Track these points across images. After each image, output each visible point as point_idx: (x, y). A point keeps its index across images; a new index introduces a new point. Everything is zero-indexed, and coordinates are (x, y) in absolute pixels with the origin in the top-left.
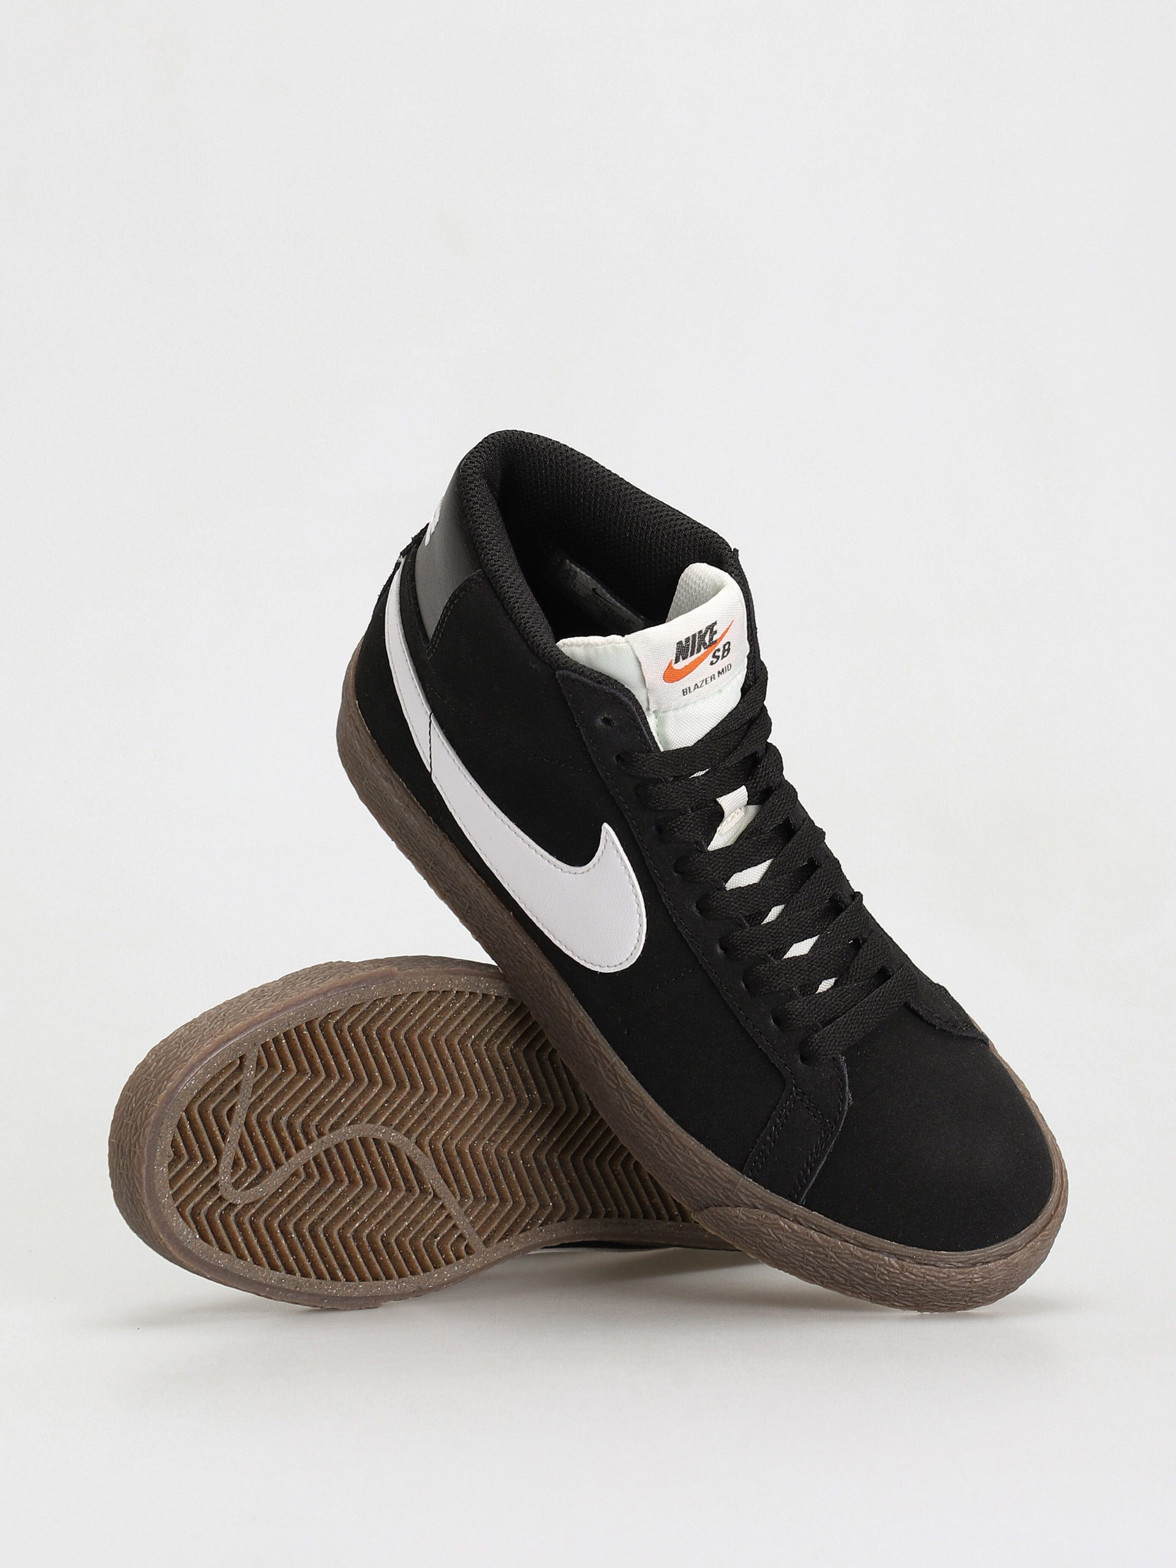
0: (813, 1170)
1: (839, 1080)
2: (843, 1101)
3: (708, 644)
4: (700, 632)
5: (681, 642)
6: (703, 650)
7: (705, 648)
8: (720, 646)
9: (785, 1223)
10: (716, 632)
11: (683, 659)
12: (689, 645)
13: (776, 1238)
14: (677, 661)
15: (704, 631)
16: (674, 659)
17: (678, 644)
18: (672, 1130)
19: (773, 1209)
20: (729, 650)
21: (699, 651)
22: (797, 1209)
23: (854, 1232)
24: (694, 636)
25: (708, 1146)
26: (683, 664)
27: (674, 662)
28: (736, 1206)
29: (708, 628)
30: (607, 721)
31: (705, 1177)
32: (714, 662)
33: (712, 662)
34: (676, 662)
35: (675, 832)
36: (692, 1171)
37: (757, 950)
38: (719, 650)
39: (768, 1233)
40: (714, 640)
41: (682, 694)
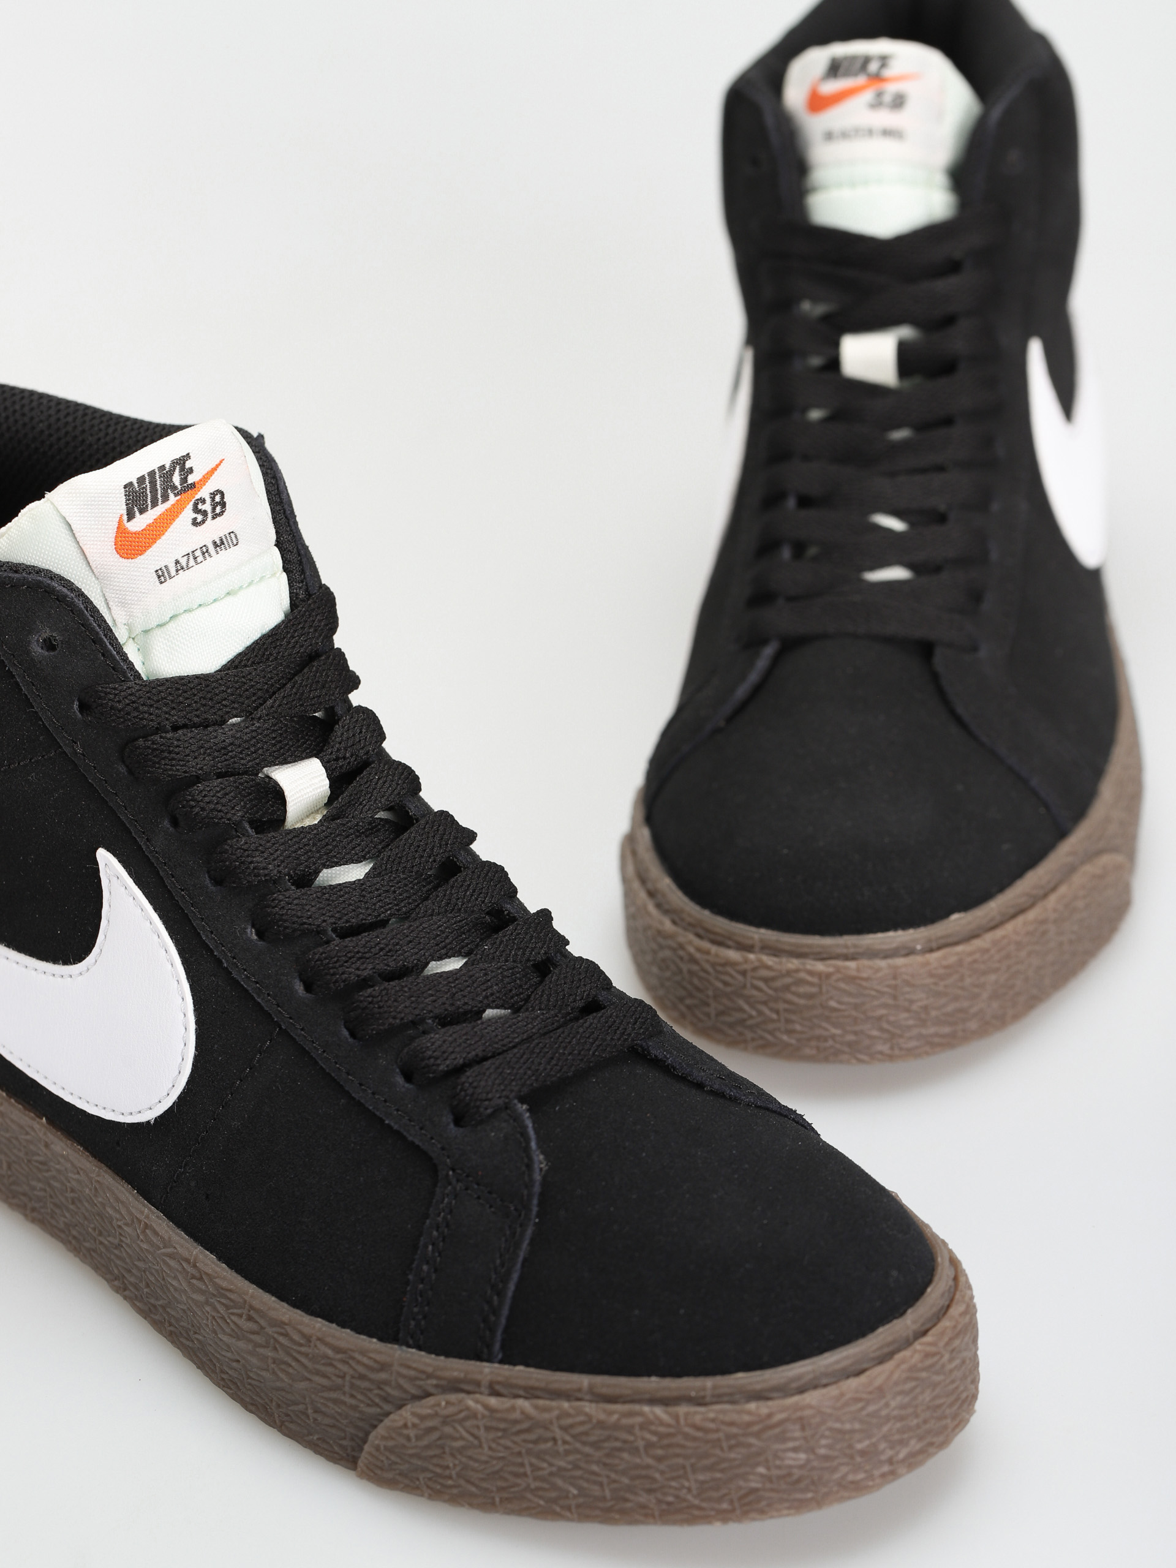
0: (500, 1294)
1: (518, 1136)
2: (529, 1166)
3: (179, 487)
4: (162, 468)
5: (131, 484)
6: (172, 499)
7: (176, 495)
8: (204, 493)
9: (477, 1402)
10: (191, 470)
11: (142, 512)
12: (145, 488)
13: (471, 1439)
14: (131, 516)
15: (167, 467)
16: (125, 512)
17: (125, 487)
18: (285, 1319)
19: (455, 1386)
20: (223, 504)
21: (165, 498)
22: (487, 1371)
23: (585, 1381)
24: (152, 474)
25: (343, 1325)
26: (140, 522)
27: (125, 517)
28: (400, 1407)
29: (175, 463)
30: (49, 645)
31: (348, 1378)
32: (199, 520)
33: (195, 519)
34: (129, 520)
35: (193, 807)
36: (329, 1378)
37: (358, 969)
38: (203, 501)
39: (457, 1435)
40: (190, 481)
41: (158, 582)
